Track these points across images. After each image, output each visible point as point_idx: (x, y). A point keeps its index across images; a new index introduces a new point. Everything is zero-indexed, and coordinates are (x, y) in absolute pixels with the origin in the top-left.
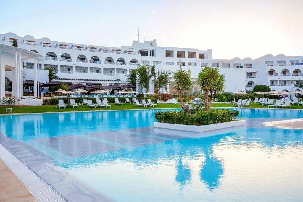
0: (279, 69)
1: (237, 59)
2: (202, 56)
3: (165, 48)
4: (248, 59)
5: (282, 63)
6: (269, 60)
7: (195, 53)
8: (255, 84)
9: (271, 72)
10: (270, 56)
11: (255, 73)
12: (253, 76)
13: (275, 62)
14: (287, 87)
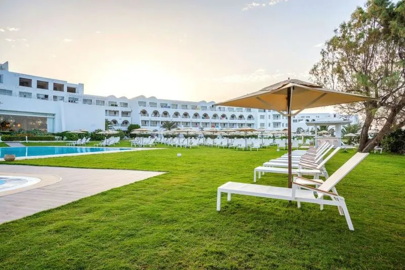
0: (150, 111)
1: (113, 97)
2: (71, 90)
3: (18, 74)
4: (124, 98)
5: (153, 104)
6: (141, 101)
7: (63, 85)
8: (130, 123)
9: (144, 112)
10: (143, 97)
11: (130, 112)
12: (129, 115)
13: (148, 103)
14: (157, 128)
